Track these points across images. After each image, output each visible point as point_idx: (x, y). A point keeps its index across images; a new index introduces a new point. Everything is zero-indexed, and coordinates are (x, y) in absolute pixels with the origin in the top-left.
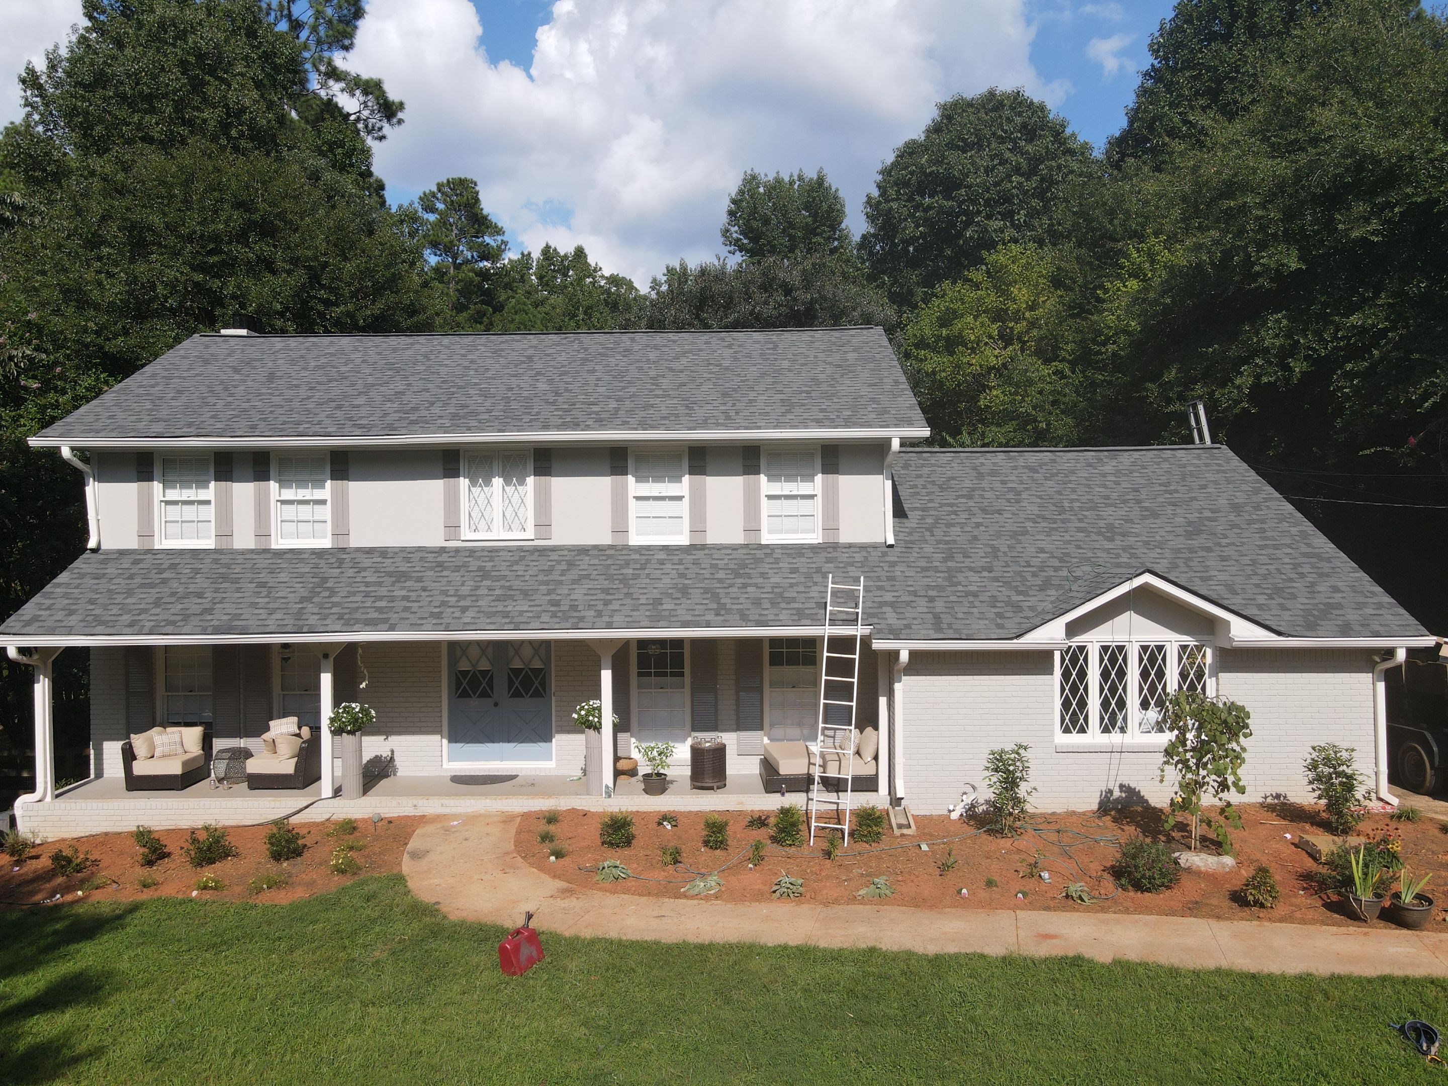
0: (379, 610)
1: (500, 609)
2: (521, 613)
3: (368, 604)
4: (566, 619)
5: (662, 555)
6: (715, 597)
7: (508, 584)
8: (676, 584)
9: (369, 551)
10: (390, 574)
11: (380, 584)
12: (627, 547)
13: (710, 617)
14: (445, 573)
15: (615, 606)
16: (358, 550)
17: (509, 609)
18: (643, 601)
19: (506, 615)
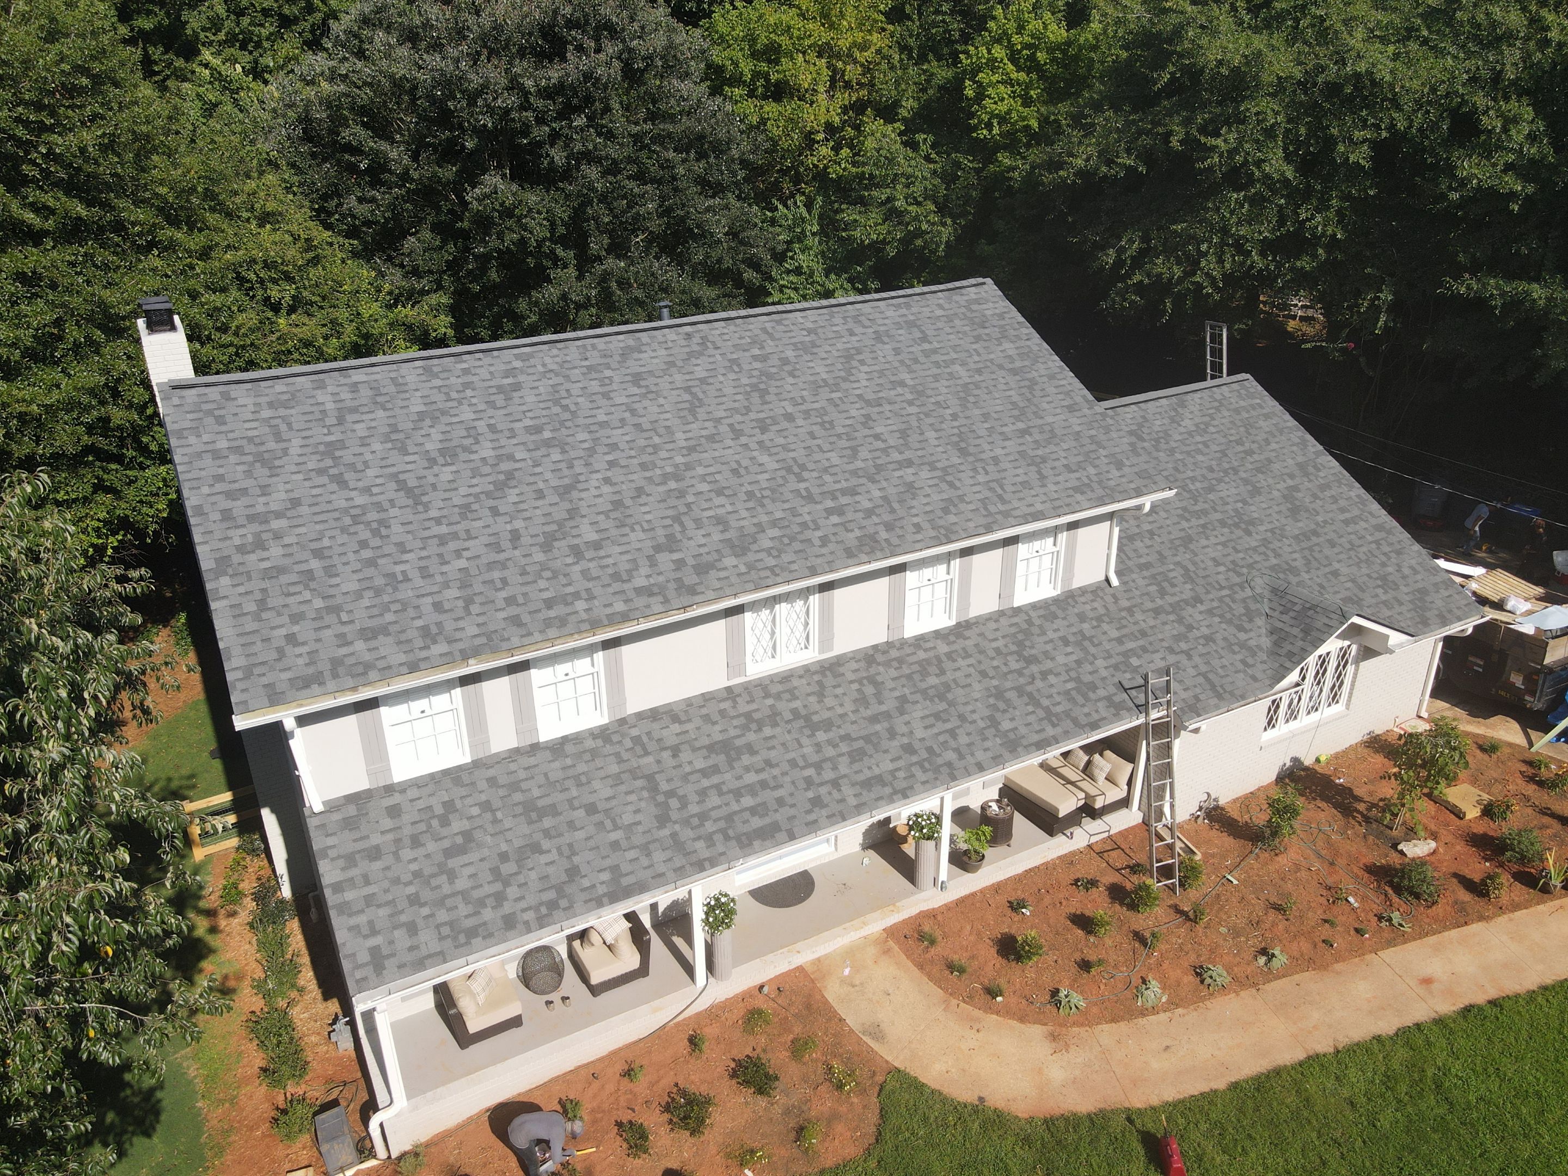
0: (753, 811)
1: (868, 774)
2: (893, 773)
3: (735, 807)
4: (937, 770)
5: (943, 648)
6: (1033, 700)
7: (842, 732)
8: (987, 689)
9: (654, 714)
10: (712, 748)
11: (715, 770)
12: (903, 643)
13: (1050, 731)
14: (768, 731)
15: (963, 739)
16: (640, 716)
17: (877, 771)
18: (982, 724)
19: (879, 780)
